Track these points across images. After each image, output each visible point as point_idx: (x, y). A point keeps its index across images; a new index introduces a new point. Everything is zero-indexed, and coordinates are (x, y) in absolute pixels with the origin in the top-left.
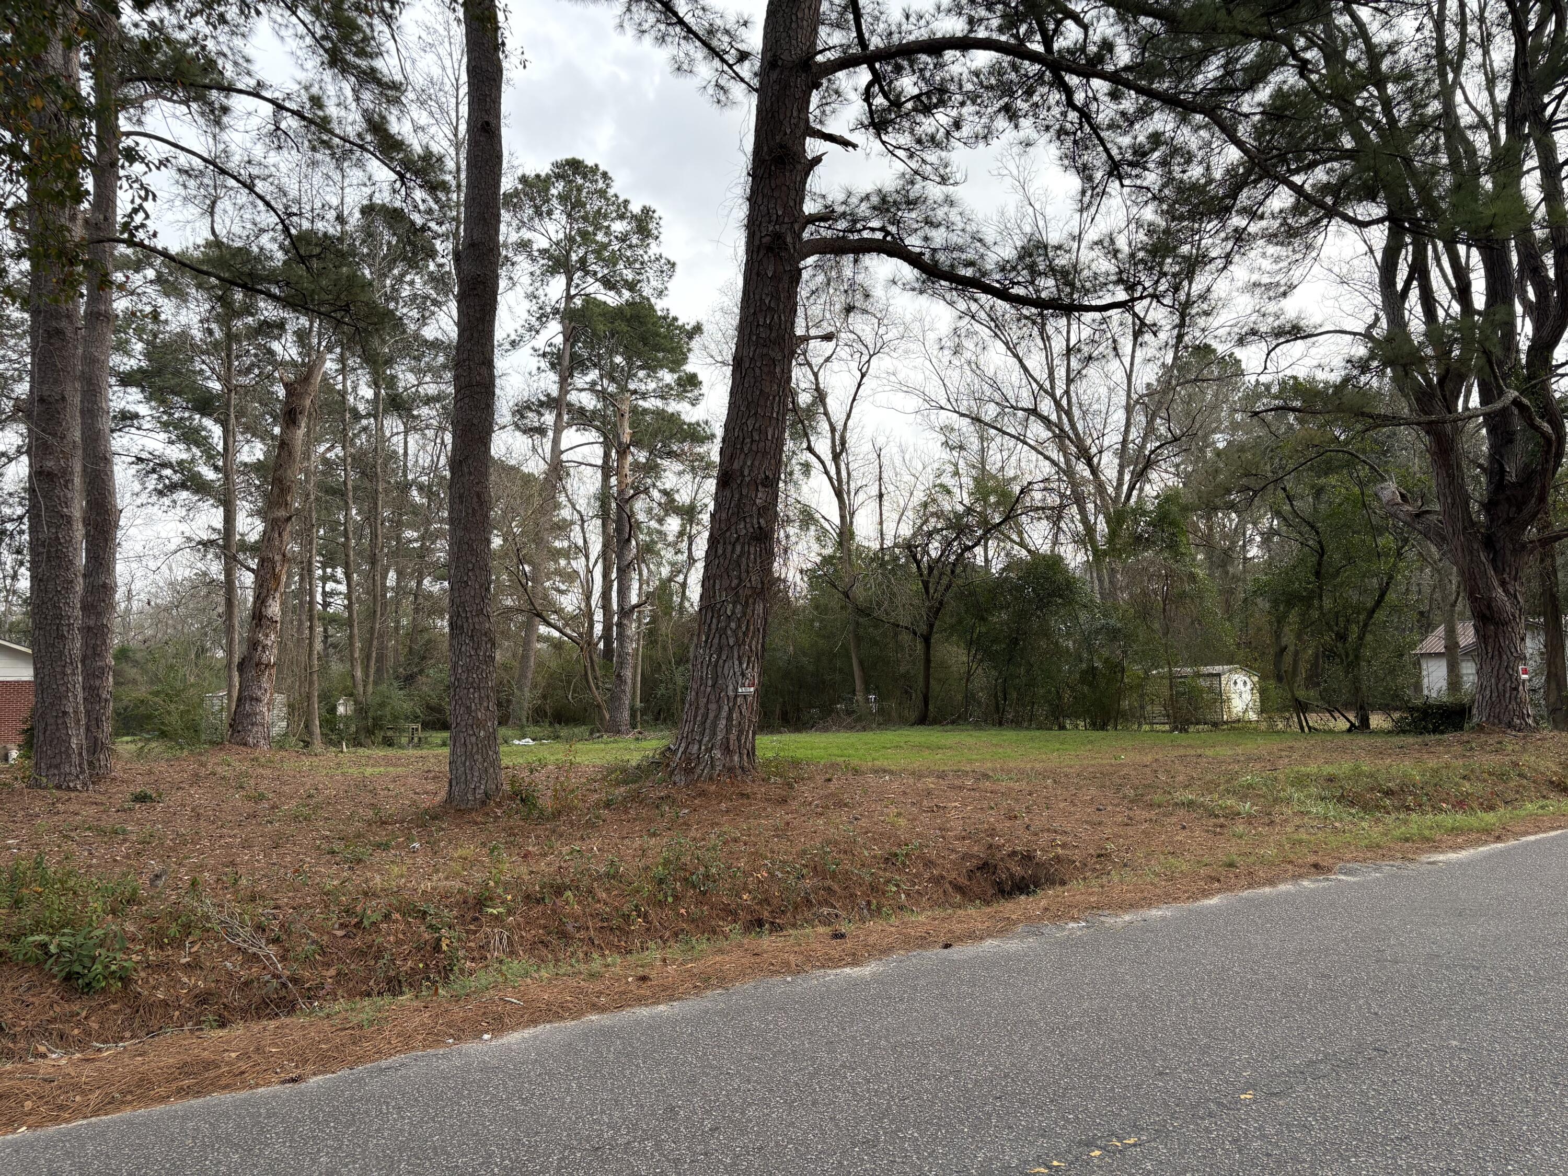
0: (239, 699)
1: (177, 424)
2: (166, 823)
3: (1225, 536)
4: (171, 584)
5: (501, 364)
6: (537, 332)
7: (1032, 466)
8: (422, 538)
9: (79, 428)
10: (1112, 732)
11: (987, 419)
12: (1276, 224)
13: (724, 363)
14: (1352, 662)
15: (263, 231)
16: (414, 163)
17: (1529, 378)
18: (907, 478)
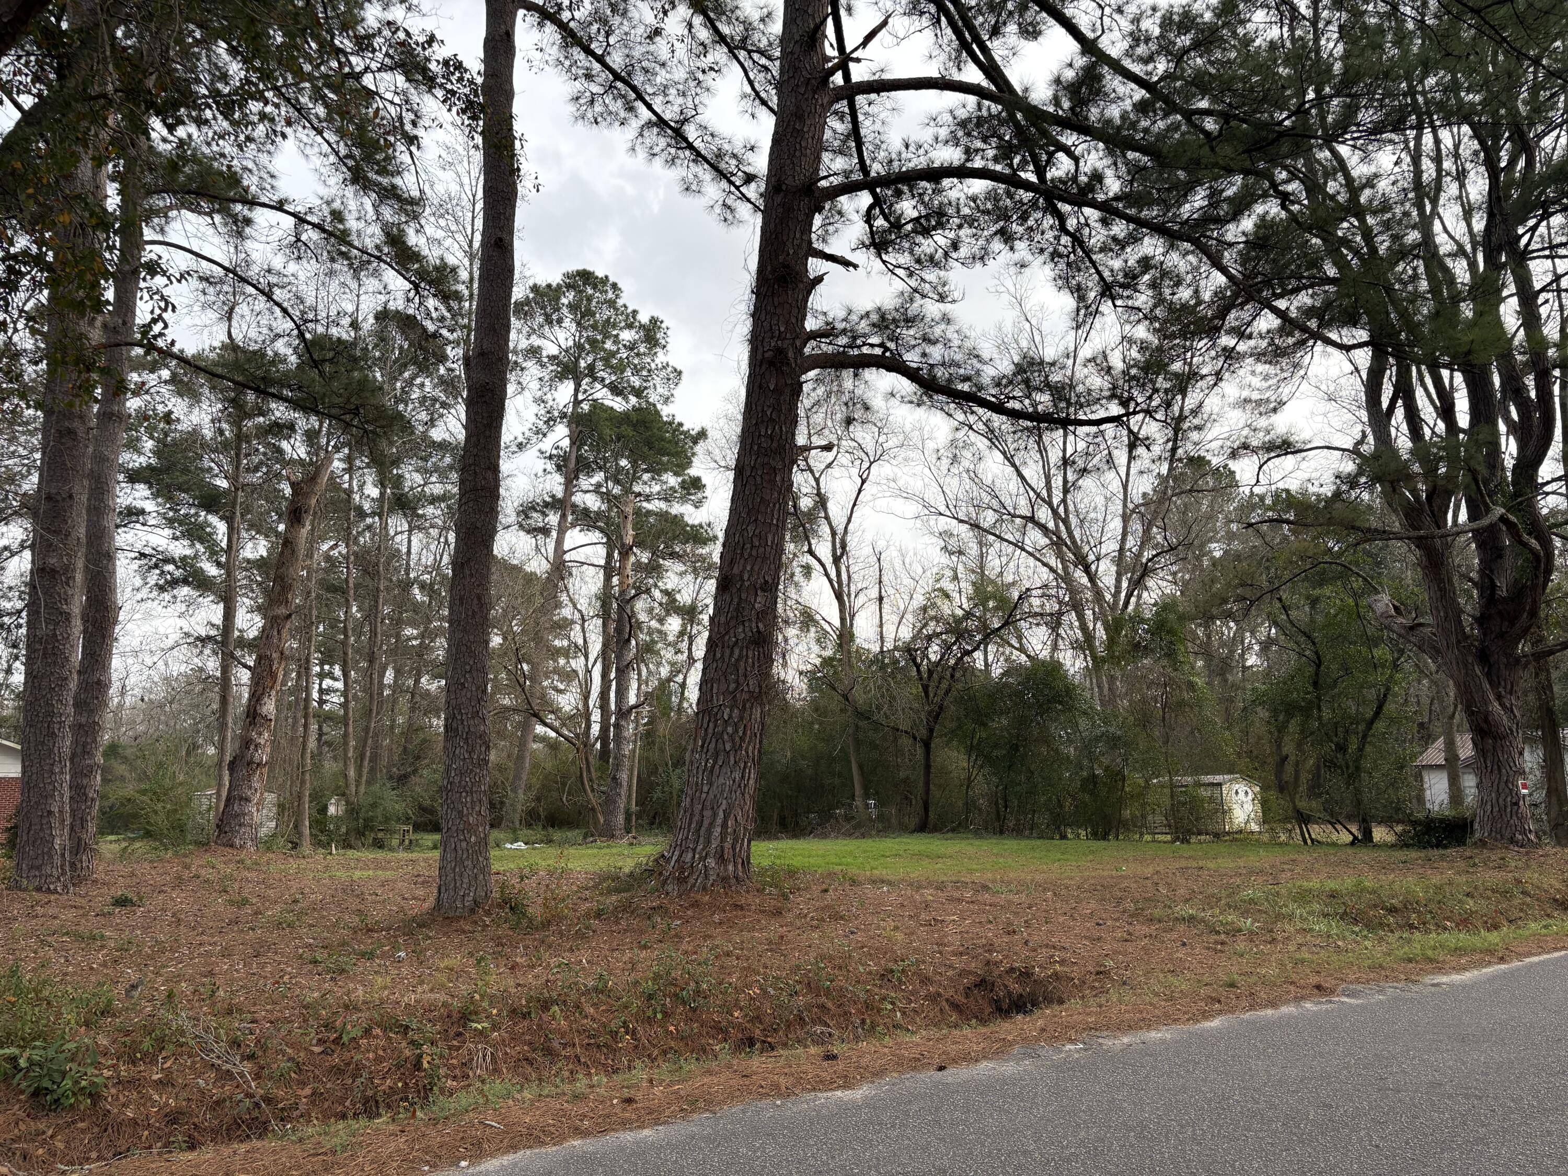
0: (228, 799)
1: (182, 521)
2: (145, 928)
3: (1223, 644)
4: (166, 679)
5: (506, 466)
6: (545, 435)
7: (1030, 572)
8: (422, 636)
9: (84, 525)
10: (1113, 843)
11: (986, 525)
12: (1264, 344)
13: (727, 468)
14: (1353, 773)
15: (278, 336)
16: (428, 273)
17: (1516, 495)
18: (907, 581)
